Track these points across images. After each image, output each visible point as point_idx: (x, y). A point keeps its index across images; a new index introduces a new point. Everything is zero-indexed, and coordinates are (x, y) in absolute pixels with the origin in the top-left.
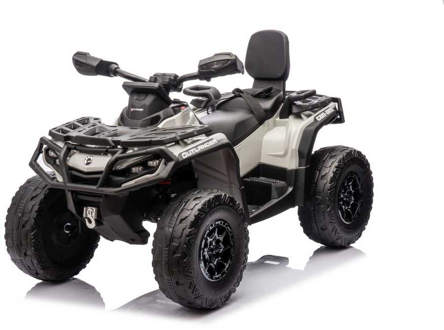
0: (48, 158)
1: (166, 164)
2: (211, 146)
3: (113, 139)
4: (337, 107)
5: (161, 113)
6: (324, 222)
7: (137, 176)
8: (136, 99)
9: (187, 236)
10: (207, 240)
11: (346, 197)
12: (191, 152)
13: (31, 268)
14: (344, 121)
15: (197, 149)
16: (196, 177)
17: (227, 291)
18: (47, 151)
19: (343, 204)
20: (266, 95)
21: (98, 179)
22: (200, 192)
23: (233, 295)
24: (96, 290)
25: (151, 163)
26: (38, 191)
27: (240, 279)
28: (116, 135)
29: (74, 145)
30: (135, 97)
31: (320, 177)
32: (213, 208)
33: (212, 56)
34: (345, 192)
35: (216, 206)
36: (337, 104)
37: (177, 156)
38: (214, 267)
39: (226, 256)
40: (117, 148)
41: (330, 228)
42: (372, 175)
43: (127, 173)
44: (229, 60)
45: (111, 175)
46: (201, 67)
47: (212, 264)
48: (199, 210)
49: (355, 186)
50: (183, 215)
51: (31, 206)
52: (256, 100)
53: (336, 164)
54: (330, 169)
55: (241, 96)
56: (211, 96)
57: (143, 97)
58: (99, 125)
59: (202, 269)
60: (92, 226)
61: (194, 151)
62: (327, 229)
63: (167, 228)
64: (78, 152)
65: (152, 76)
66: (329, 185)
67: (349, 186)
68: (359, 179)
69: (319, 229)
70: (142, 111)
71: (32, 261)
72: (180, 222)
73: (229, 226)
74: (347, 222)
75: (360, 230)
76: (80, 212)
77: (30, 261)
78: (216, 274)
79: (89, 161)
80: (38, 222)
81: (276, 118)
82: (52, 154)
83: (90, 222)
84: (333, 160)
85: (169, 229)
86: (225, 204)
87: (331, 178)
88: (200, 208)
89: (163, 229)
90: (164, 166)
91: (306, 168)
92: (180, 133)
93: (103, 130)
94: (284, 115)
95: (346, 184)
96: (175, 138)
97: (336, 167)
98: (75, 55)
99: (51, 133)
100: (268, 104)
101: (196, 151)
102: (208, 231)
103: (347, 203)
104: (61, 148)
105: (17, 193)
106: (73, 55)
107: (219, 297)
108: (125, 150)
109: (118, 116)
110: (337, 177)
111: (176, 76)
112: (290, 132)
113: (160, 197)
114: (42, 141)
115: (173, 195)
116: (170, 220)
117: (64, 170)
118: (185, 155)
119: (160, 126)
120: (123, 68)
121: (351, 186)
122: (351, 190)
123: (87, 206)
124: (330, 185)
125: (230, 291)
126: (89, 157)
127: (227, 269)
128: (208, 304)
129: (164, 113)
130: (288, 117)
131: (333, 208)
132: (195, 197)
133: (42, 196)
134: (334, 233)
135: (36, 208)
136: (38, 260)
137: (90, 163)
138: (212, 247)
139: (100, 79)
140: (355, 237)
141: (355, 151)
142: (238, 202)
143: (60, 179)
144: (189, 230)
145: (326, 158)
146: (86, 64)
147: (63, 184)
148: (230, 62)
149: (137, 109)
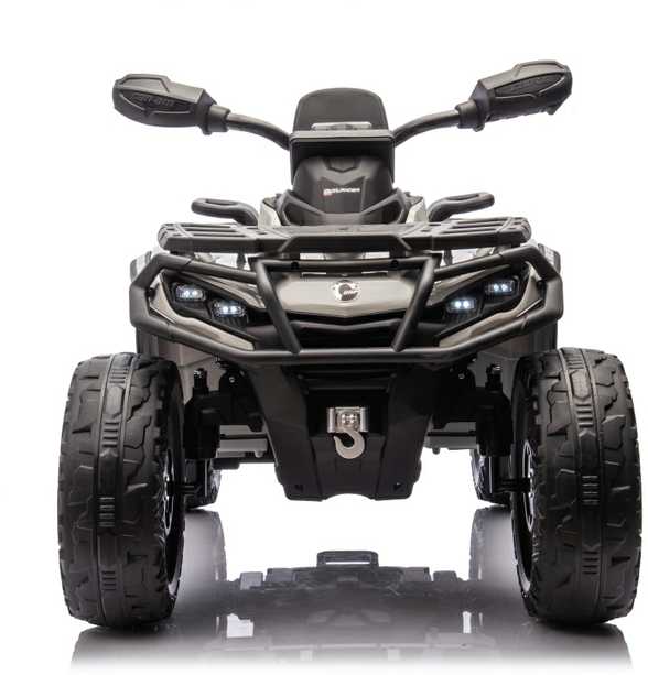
1: (538, 285)
5: (397, 198)
30: (326, 166)
43: (443, 315)
60: (352, 452)
79: (346, 293)
123: (332, 406)
126: (341, 284)
137: (351, 297)
146: (170, 98)
147: (286, 353)
148: (563, 79)
149: (343, 190)
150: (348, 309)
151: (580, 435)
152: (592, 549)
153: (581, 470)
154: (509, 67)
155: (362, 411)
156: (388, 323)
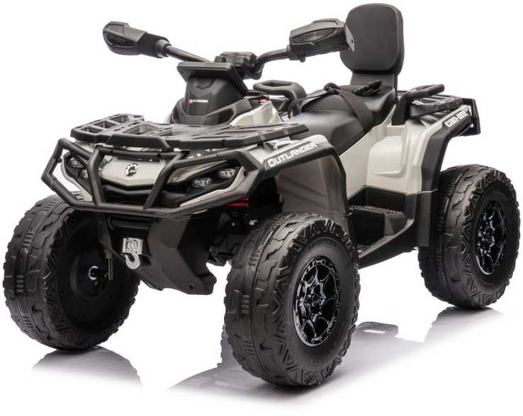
0: (69, 169)
1: (245, 174)
2: (308, 151)
3: (167, 139)
4: (470, 111)
5: (233, 106)
6: (456, 269)
7: (203, 191)
8: (197, 87)
9: (278, 278)
10: (303, 285)
11: (485, 236)
12: (281, 158)
13: (41, 328)
14: (480, 132)
15: (289, 155)
16: (281, 200)
17: (330, 362)
18: (67, 159)
19: (481, 247)
20: (373, 92)
21: (146, 196)
22: (294, 216)
23: (337, 368)
24: (131, 366)
25: (223, 173)
26: (54, 217)
27: (347, 345)
28: (171, 134)
29: (109, 148)
30: (196, 84)
31: (451, 207)
32: (314, 238)
33: (309, 23)
34: (483, 230)
35: (317, 236)
36: (470, 107)
37: (262, 163)
38: (312, 325)
39: (328, 310)
40: (173, 151)
41: (464, 278)
42: (519, 208)
43: (188, 188)
44: (334, 29)
45: (166, 190)
46: (293, 39)
47: (309, 321)
48: (295, 241)
49: (496, 221)
50: (271, 248)
51: (43, 238)
52: (358, 99)
53: (473, 188)
54: (464, 196)
55: (337, 93)
56: (292, 95)
57: (207, 84)
58: (143, 123)
59: (297, 328)
60: (134, 265)
61: (285, 157)
62: (460, 281)
63: (248, 267)
64: (116, 158)
65: (219, 55)
66: (463, 218)
67: (489, 221)
68: (502, 213)
69: (449, 280)
70: (205, 103)
71: (42, 318)
72: (267, 258)
73: (333, 267)
74: (486, 271)
75: (503, 285)
76: (118, 246)
77: (40, 320)
78: (315, 336)
79: (131, 171)
80: (53, 261)
81: (387, 124)
82: (75, 163)
83: (132, 259)
84: (470, 183)
85: (250, 268)
86: (328, 234)
87: (467, 207)
88: (295, 237)
89: (242, 267)
90: (243, 177)
91: (433, 193)
92: (264, 131)
93: (149, 127)
94: (397, 121)
95: (485, 218)
96: (258, 137)
97: (474, 193)
98: (107, 26)
99: (74, 134)
100: (376, 104)
101: (289, 158)
102: (305, 273)
103: (486, 245)
104: (90, 153)
105: (22, 222)
106: (104, 26)
107: (318, 368)
108: (185, 154)
109: (170, 111)
110: (474, 206)
111: (253, 56)
112: (409, 142)
113: (234, 224)
114: (61, 145)
115: (252, 223)
116: (253, 255)
117: (95, 184)
118: (272, 163)
119: (234, 123)
120: (175, 44)
121: (491, 222)
122: (492, 228)
123: (127, 236)
124: (465, 217)
125: (334, 361)
126: (132, 165)
127: (331, 329)
128: (304, 379)
129: (237, 107)
130: (404, 123)
131: (469, 251)
132: (287, 223)
133: (59, 225)
134: (469, 287)
135: (51, 241)
136: (51, 317)
137: (133, 174)
138: (310, 296)
139: (143, 60)
140: (497, 293)
141: (497, 171)
142: (346, 234)
143: (88, 198)
144: (281, 269)
145: (459, 181)
146: (122, 38)
147: (93, 204)
148: (336, 31)
149: (198, 101)
150: (128, 181)
152: (248, 340)
153: (244, 292)
154: (309, 22)
155: (140, 241)
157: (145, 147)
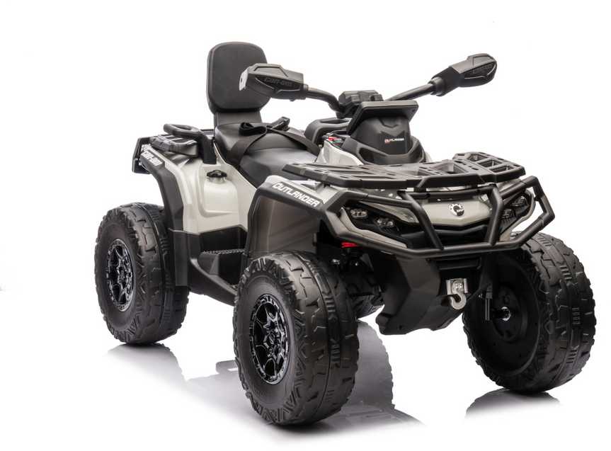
79: (458, 211)
147: (437, 250)
148: (495, 65)
149: (396, 140)
150: (462, 221)
151: (568, 285)
152: (575, 349)
155: (465, 280)
156: (481, 227)
157: (466, 185)
